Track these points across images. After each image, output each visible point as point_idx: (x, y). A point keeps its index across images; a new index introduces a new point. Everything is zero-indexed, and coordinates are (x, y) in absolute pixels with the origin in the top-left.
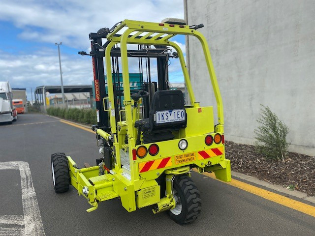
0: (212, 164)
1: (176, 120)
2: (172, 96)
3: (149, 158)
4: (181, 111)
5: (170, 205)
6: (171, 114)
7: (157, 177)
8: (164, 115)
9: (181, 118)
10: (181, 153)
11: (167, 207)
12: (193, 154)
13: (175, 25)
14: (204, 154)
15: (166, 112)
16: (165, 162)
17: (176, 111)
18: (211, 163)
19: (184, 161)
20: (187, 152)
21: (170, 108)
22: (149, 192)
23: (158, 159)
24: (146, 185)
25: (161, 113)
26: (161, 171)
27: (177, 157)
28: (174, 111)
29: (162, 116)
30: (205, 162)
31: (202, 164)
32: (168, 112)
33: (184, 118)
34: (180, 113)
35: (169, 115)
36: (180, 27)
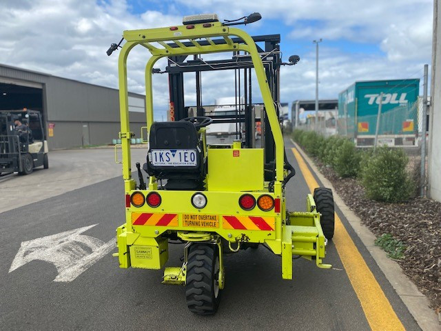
0: (250, 241)
1: (183, 164)
2: (175, 130)
3: (146, 209)
4: (190, 152)
5: (179, 279)
6: (174, 155)
7: (156, 236)
8: (164, 156)
9: (190, 161)
10: (195, 212)
11: (176, 280)
12: (213, 218)
13: (196, 26)
14: (234, 222)
15: (165, 152)
16: (167, 219)
17: (183, 152)
18: (247, 238)
19: (197, 224)
20: (204, 212)
21: (173, 147)
22: (143, 252)
23: (158, 212)
24: (140, 242)
25: (158, 152)
26: (162, 229)
27: (186, 216)
28: (178, 151)
29: (161, 156)
30: (237, 234)
31: (231, 236)
32: (169, 151)
33: (195, 163)
34: (188, 155)
35: (171, 155)
36: (205, 27)
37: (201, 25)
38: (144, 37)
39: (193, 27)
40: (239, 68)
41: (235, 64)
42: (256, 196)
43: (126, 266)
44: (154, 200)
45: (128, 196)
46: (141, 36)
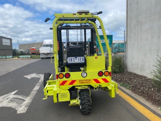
0: (102, 87)
1: (79, 62)
2: (77, 50)
3: (65, 79)
4: (82, 57)
5: (76, 103)
6: (76, 59)
7: (69, 89)
8: (72, 59)
9: (82, 61)
10: (83, 79)
11: (75, 104)
12: (89, 80)
13: (82, 14)
14: (97, 81)
15: (73, 58)
16: (73, 82)
17: (79, 58)
18: (101, 86)
19: (84, 83)
20: (86, 78)
21: (76, 56)
22: (64, 95)
23: (69, 80)
24: (63, 92)
25: (70, 58)
26: (71, 86)
27: (80, 81)
28: (78, 58)
29: (71, 60)
30: (98, 85)
31: (95, 86)
32: (74, 58)
33: (84, 62)
34: (81, 59)
35: (75, 59)
36: (85, 14)
37: (84, 14)
38: (63, 16)
39: (81, 14)
40: (82, 29)
41: (82, 28)
42: (104, 71)
43: (57, 102)
44: (68, 76)
45: (57, 75)
46: (62, 16)
